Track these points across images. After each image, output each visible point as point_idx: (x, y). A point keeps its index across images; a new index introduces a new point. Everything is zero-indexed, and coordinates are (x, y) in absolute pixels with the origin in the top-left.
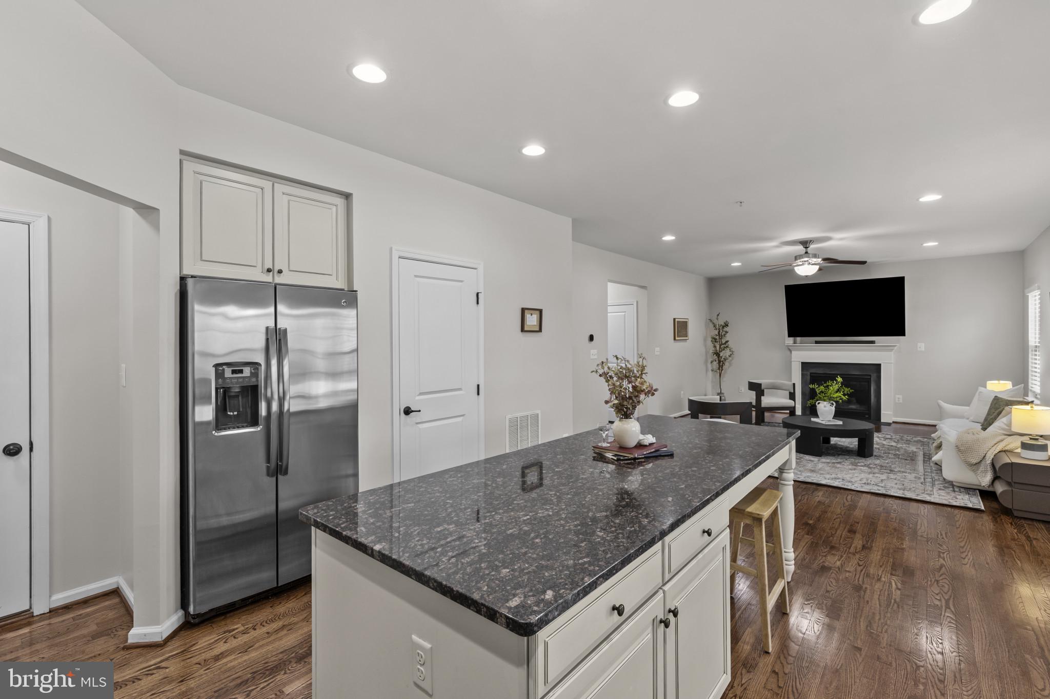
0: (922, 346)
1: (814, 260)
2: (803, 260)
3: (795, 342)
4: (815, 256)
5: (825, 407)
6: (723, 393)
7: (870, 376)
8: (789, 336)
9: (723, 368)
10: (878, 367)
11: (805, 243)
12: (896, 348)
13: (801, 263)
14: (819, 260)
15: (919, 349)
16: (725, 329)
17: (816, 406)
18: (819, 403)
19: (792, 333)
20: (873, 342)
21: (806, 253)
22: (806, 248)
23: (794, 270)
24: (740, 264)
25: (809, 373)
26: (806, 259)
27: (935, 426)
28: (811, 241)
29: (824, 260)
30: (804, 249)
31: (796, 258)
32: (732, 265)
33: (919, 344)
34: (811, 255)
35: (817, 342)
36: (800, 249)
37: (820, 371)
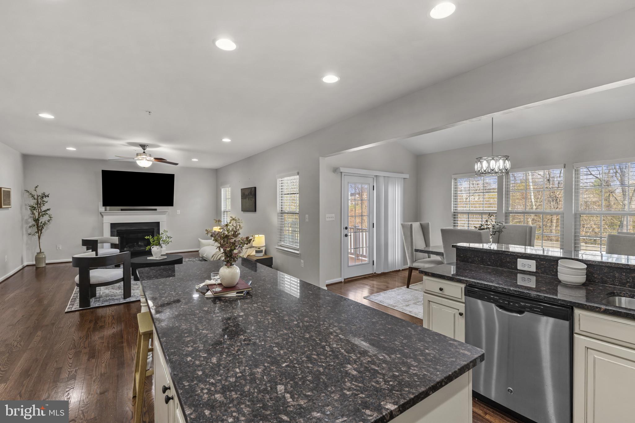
0: (179, 212)
1: (148, 158)
2: (142, 156)
3: (106, 210)
4: (150, 156)
5: (158, 249)
6: (43, 252)
7: (154, 229)
8: (103, 206)
9: (42, 232)
10: (158, 223)
11: (143, 146)
12: (167, 213)
13: (140, 159)
14: (152, 159)
15: (178, 213)
16: (45, 199)
17: (151, 249)
18: (153, 247)
19: (106, 203)
20: (156, 210)
21: (144, 152)
22: (144, 149)
23: (136, 162)
24: (75, 149)
25: (116, 230)
26: (144, 157)
27: (198, 251)
28: (147, 145)
29: (155, 159)
30: (143, 150)
31: (137, 155)
32: (67, 148)
33: (177, 211)
34: (148, 155)
35: (122, 210)
36: (140, 150)
37: (123, 228)
